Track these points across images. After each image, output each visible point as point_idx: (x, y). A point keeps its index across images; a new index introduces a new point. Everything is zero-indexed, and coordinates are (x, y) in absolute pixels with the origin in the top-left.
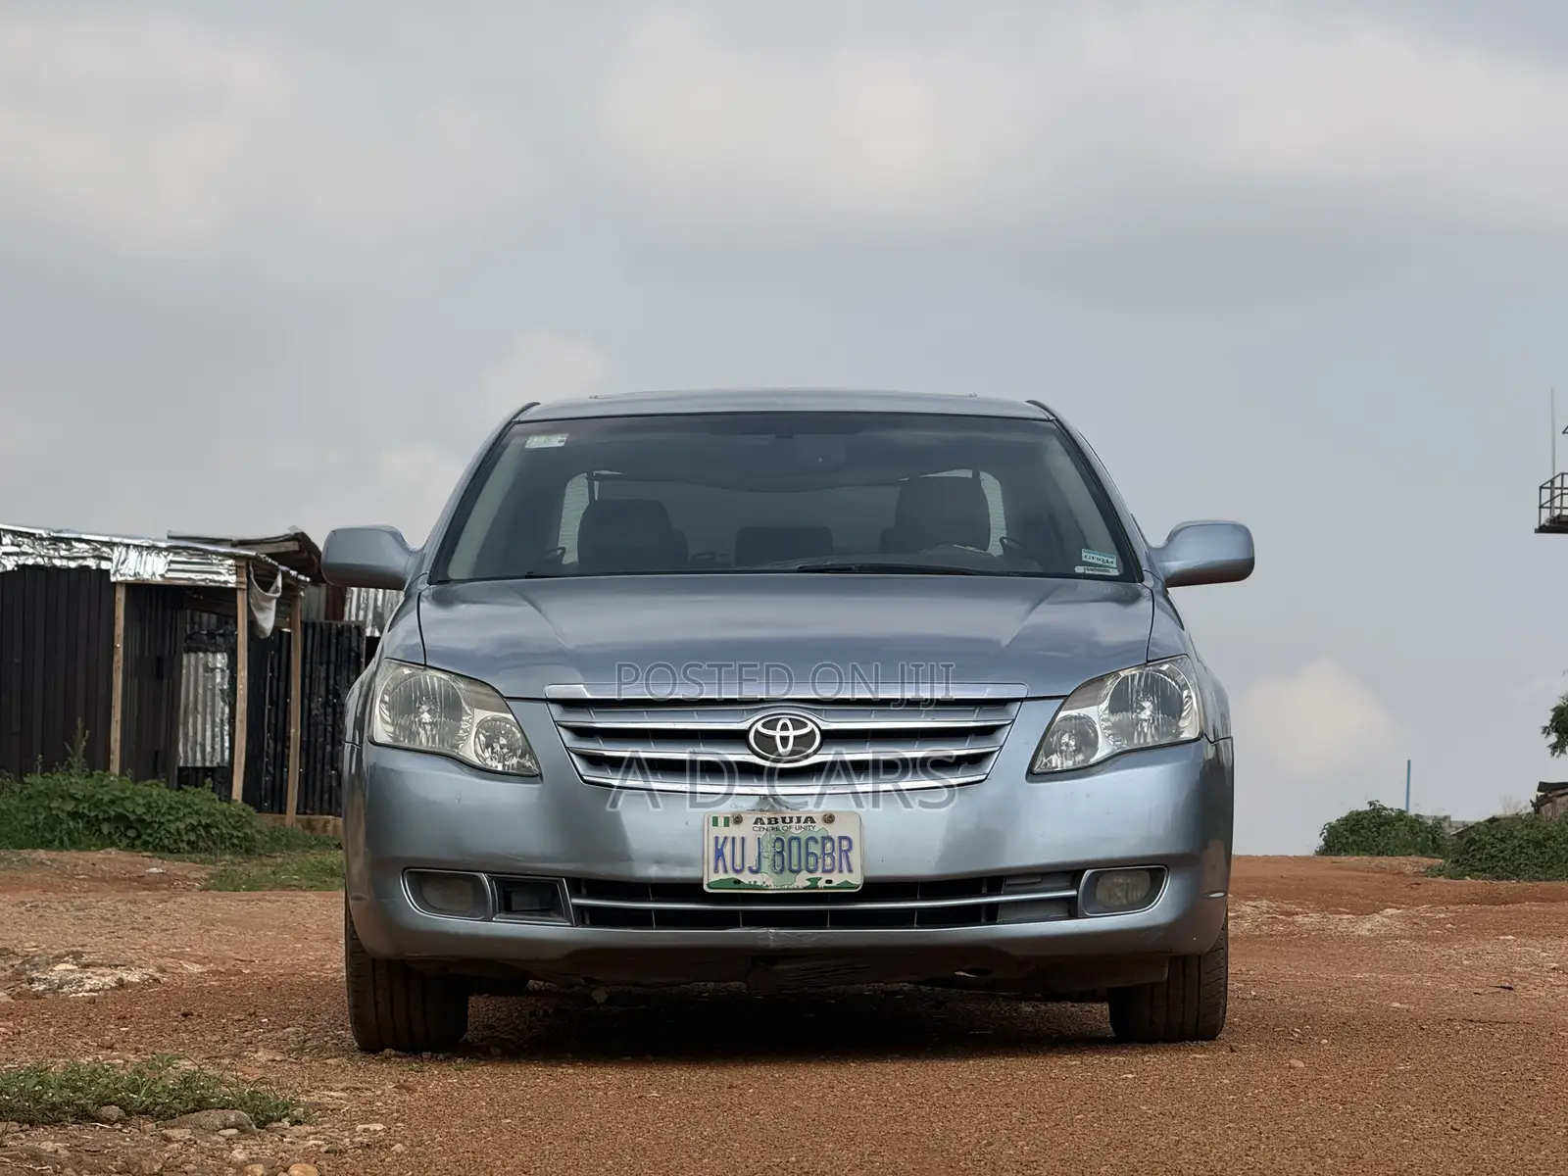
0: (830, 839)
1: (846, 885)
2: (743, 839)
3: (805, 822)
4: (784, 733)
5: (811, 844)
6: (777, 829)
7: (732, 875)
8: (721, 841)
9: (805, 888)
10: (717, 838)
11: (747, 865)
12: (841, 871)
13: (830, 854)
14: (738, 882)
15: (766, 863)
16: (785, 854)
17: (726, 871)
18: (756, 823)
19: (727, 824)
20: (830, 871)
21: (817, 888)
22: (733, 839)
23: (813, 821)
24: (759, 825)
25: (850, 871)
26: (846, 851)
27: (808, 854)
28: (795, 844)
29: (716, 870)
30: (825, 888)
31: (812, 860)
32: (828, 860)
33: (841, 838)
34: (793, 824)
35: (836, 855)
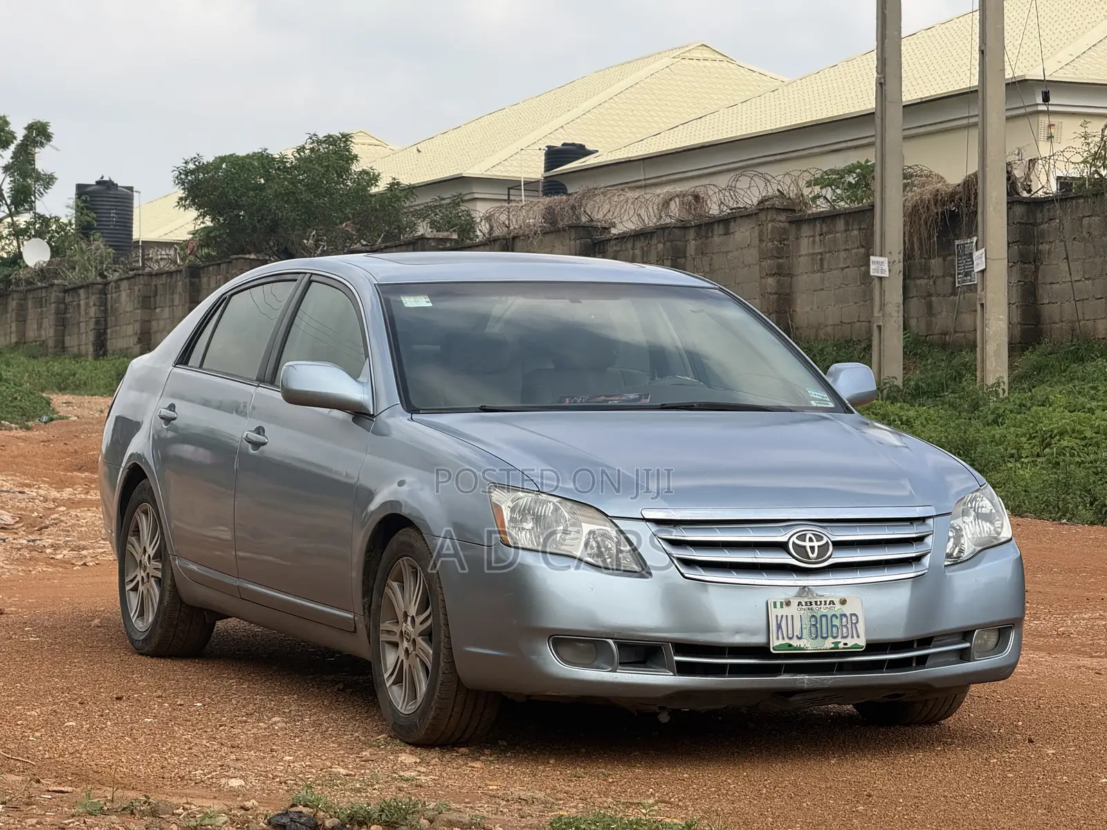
0: (845, 615)
1: (856, 646)
2: (792, 616)
3: (830, 604)
4: (812, 544)
5: (834, 618)
6: (812, 609)
7: (787, 641)
8: (779, 619)
9: (831, 649)
10: (777, 616)
11: (795, 634)
12: (853, 637)
13: (846, 626)
14: (790, 645)
15: (805, 632)
16: (818, 626)
17: (783, 638)
18: (798, 605)
19: (782, 607)
20: (846, 637)
21: (838, 648)
22: (787, 616)
23: (834, 604)
24: (800, 607)
25: (858, 637)
26: (855, 624)
27: (832, 626)
28: (824, 619)
29: (778, 638)
30: (844, 648)
31: (834, 629)
32: (845, 630)
33: (851, 615)
34: (822, 606)
35: (849, 626)
